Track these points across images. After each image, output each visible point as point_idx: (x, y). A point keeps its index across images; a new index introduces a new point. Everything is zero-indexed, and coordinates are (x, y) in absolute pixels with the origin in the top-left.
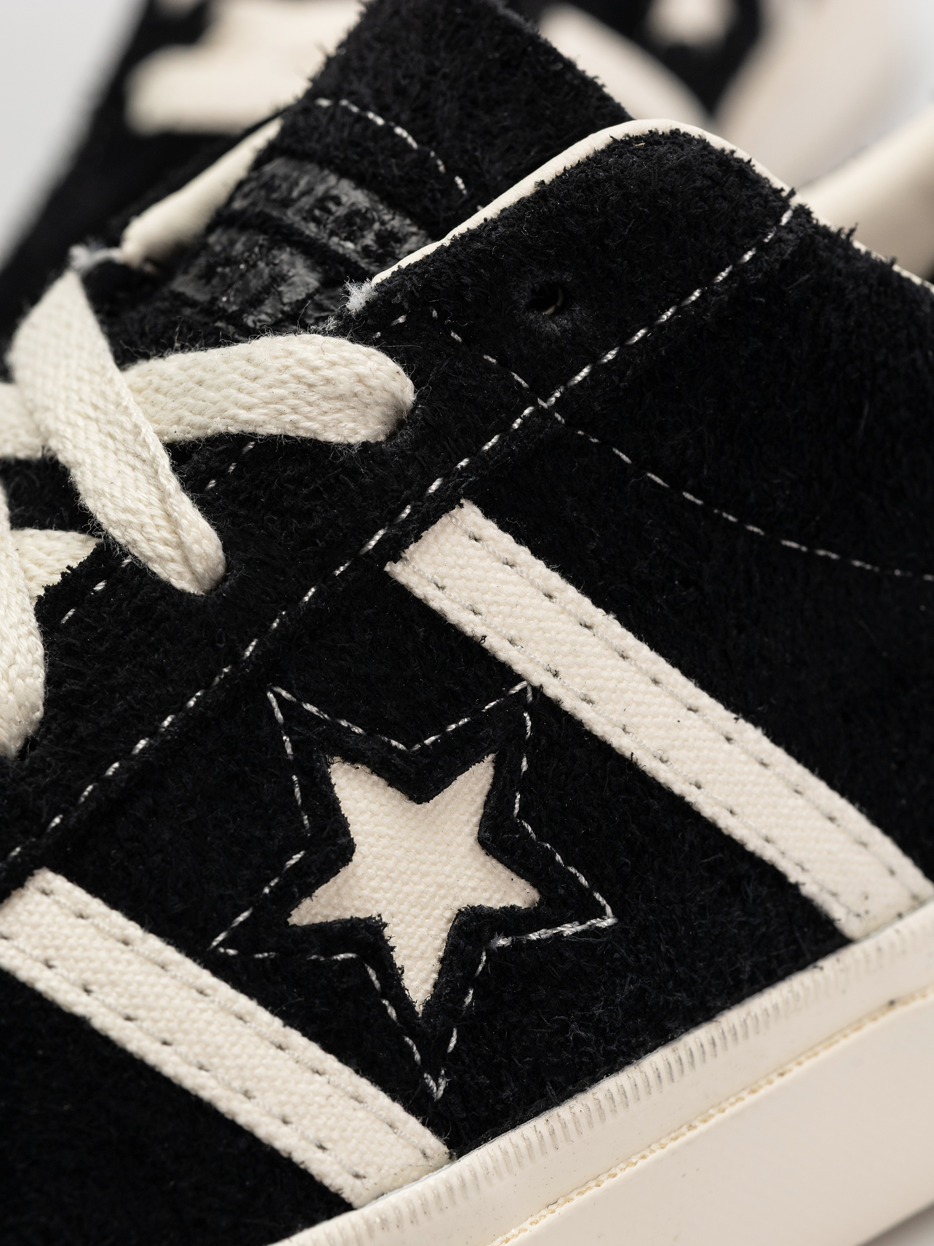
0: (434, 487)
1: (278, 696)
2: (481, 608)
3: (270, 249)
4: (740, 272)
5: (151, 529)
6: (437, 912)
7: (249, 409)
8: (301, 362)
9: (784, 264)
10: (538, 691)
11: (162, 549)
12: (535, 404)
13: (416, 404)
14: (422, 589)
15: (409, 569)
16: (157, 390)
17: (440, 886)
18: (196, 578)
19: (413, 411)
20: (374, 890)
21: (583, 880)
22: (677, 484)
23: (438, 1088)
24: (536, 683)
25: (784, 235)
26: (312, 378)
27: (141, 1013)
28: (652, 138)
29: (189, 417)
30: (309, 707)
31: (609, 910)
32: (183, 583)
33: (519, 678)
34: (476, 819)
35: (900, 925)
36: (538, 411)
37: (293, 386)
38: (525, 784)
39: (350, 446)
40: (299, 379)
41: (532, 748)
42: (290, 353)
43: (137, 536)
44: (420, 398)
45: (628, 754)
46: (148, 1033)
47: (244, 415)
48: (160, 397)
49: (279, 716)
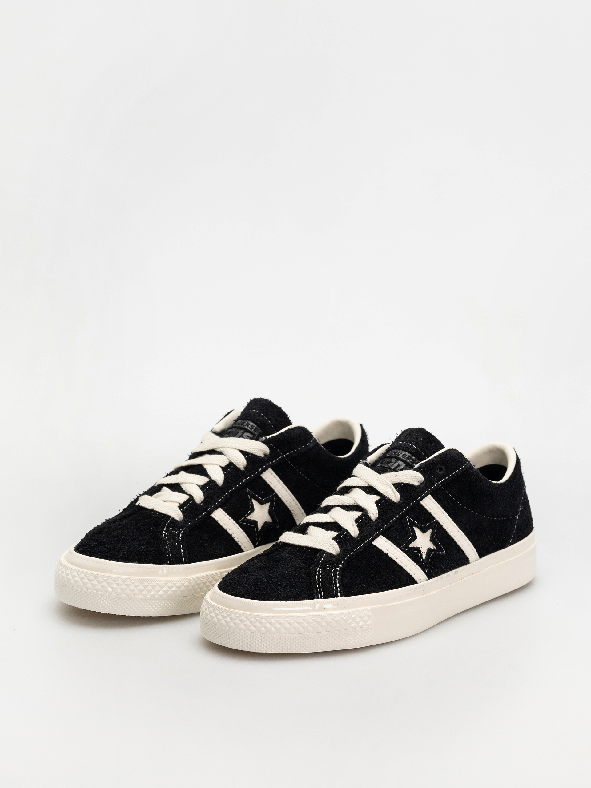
0: (426, 492)
1: (407, 517)
2: (431, 509)
3: (397, 461)
4: (463, 468)
5: (391, 494)
6: (425, 548)
7: (403, 479)
8: (410, 474)
9: (468, 468)
10: (437, 521)
11: (393, 497)
12: (437, 483)
13: (424, 481)
14: (424, 505)
15: (423, 502)
16: (387, 477)
17: (426, 545)
18: (397, 501)
19: (423, 482)
20: (418, 544)
21: (442, 547)
22: (453, 496)
23: (427, 571)
24: (437, 520)
25: (468, 464)
26: (412, 476)
27: (394, 554)
28: (449, 450)
29: (393, 480)
30: (411, 519)
31: (445, 552)
32: (395, 501)
33: (435, 519)
34: (430, 537)
35: (475, 562)
36: (438, 484)
37: (409, 477)
38: (436, 533)
39: (416, 485)
40: (410, 476)
41: (437, 528)
42: (408, 473)
43: (389, 495)
44: (424, 480)
45: (447, 531)
46: (395, 557)
47: (403, 480)
48: (387, 478)
49: (407, 520)
